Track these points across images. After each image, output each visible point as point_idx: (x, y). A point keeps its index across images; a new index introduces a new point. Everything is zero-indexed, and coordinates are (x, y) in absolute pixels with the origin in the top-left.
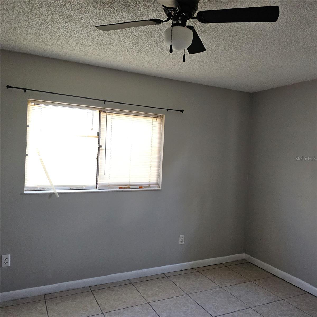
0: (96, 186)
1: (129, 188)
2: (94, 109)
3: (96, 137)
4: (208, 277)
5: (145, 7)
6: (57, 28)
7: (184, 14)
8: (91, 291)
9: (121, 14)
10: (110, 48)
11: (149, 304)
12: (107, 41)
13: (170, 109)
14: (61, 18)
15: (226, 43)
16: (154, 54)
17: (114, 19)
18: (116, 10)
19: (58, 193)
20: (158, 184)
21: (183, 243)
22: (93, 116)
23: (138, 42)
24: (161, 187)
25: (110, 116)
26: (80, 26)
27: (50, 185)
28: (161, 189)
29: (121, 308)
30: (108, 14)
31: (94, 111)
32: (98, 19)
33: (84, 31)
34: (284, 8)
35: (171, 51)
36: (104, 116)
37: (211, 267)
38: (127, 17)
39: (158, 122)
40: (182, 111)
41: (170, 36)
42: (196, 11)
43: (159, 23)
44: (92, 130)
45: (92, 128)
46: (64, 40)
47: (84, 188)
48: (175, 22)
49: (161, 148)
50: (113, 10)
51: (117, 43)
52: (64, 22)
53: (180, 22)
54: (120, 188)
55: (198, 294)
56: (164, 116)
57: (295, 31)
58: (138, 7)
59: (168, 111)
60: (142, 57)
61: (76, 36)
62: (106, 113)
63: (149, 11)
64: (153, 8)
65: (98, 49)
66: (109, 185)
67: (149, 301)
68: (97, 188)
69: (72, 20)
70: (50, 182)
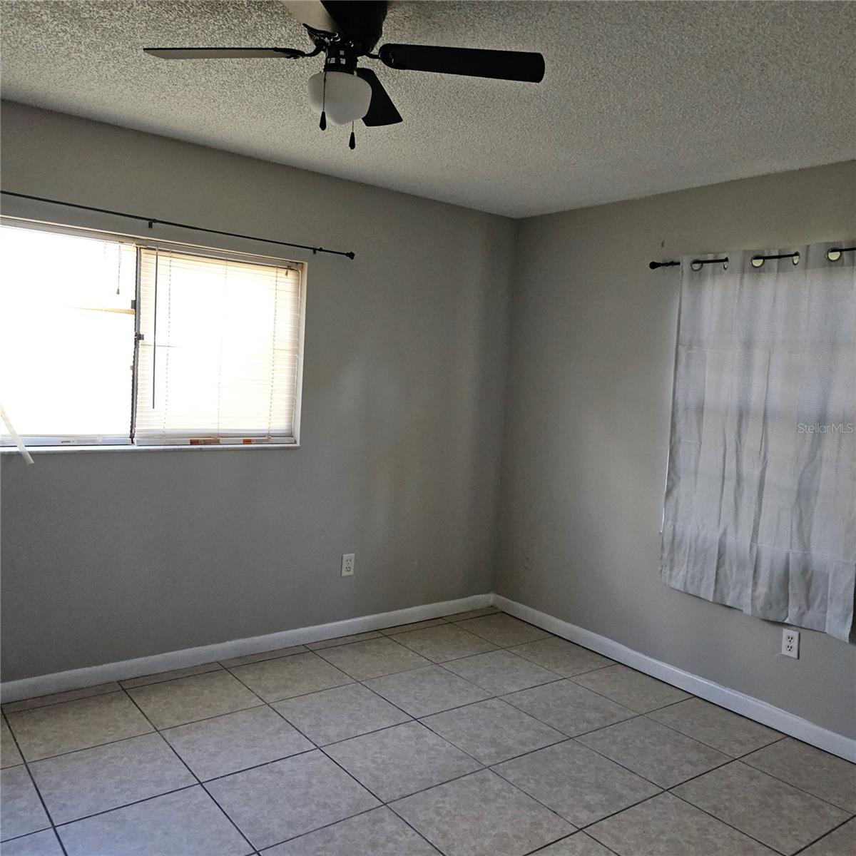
0: (132, 437)
1: (217, 442)
2: (122, 239)
3: (127, 312)
4: (408, 645)
5: (263, 14)
6: (33, 32)
7: (351, 44)
8: (123, 689)
9: (204, 21)
10: (169, 90)
11: (270, 706)
12: (162, 75)
13: (321, 250)
14: (48, 12)
15: (448, 106)
16: (282, 113)
17: (185, 30)
18: (192, 11)
19: (32, 454)
20: (291, 435)
21: (351, 573)
22: (120, 258)
23: (242, 83)
24: (298, 441)
25: (164, 260)
26: (97, 35)
27: (9, 433)
28: (298, 445)
29: (202, 718)
30: (171, 17)
31: (121, 245)
32: (144, 24)
33: (107, 46)
34: (563, 49)
35: (323, 125)
36: (148, 258)
37: (415, 627)
38: (219, 29)
39: (290, 281)
40: (351, 255)
41: (321, 91)
42: (377, 40)
43: (296, 57)
44: (118, 293)
45: (118, 290)
46: (48, 62)
47: (100, 440)
48: (333, 61)
49: (298, 345)
50: (184, 10)
51: (190, 81)
52: (55, 23)
53: (343, 62)
54: (192, 443)
55: (382, 679)
56: (306, 264)
57: (591, 95)
58: (246, 11)
59: (315, 252)
60: (252, 118)
61: (83, 57)
62: (154, 252)
63: (272, 22)
64: (281, 18)
65: (138, 89)
66: (164, 436)
67: (269, 699)
68: (132, 442)
69: (77, 21)
70: (9, 425)
